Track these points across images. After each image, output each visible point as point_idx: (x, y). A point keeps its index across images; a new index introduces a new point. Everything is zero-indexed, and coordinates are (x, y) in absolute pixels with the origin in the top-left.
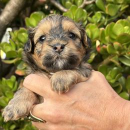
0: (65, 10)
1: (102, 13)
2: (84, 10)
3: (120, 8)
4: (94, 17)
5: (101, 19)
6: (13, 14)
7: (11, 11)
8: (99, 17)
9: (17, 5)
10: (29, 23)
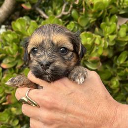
0: (47, 17)
1: (75, 23)
2: (60, 20)
3: (90, 20)
4: (68, 26)
5: (75, 28)
6: (4, 17)
7: (2, 15)
8: (73, 26)
9: (8, 10)
10: (15, 26)
